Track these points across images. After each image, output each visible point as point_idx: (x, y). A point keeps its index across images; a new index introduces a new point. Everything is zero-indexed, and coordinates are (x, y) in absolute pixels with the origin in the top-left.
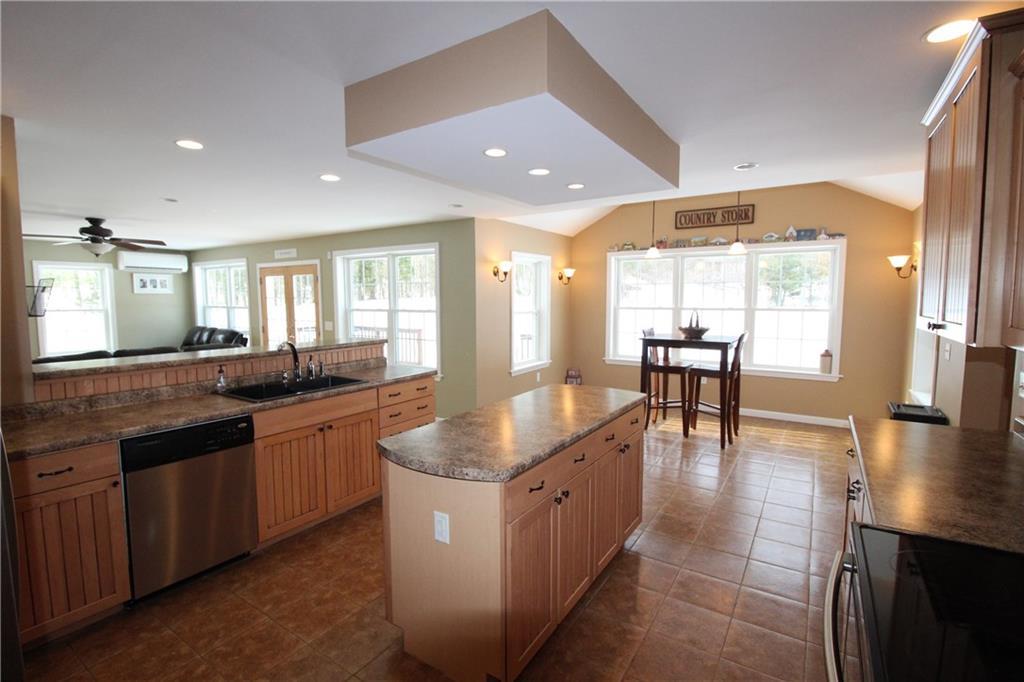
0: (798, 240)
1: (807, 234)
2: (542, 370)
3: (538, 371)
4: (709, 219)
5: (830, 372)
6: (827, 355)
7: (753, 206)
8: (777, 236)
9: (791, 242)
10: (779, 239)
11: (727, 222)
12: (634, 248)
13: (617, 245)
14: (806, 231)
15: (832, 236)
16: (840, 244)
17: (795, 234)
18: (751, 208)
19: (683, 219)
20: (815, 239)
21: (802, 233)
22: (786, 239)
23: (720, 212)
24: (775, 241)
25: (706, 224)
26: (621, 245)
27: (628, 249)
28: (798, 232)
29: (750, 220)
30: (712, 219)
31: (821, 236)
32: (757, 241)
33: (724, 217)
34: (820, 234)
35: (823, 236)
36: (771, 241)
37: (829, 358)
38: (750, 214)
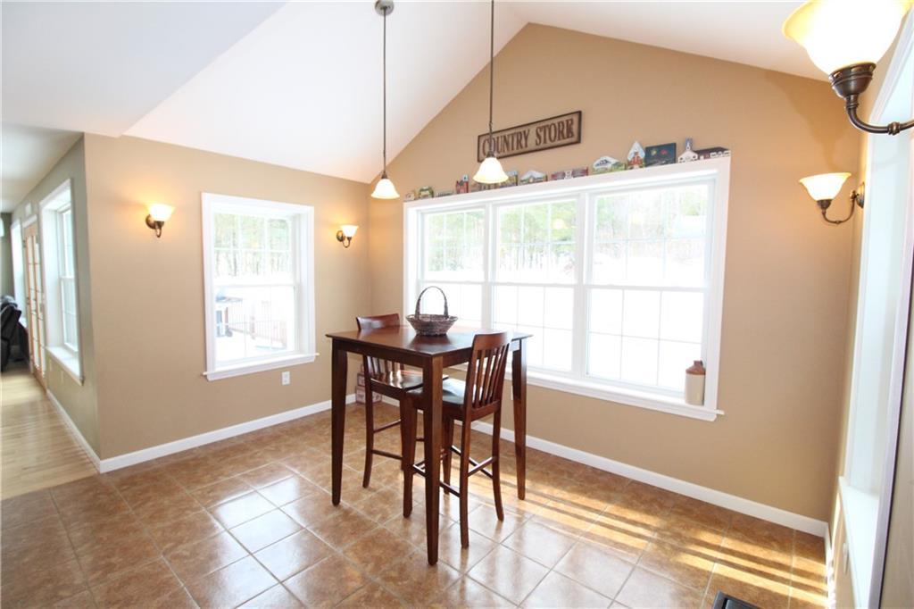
0: (647, 165)
1: (662, 154)
2: (296, 369)
3: (285, 369)
4: (519, 142)
5: (703, 404)
6: (698, 369)
7: (580, 113)
8: (613, 161)
9: (637, 170)
10: (617, 166)
11: (542, 145)
12: (432, 195)
13: (414, 191)
14: (659, 148)
15: (704, 153)
16: (719, 166)
17: (642, 155)
18: (575, 118)
19: (487, 145)
20: (674, 161)
21: (654, 153)
22: (629, 165)
23: (533, 130)
24: (611, 171)
25: (515, 151)
26: (418, 191)
27: (425, 197)
28: (648, 150)
29: (574, 139)
30: (523, 142)
31: (684, 156)
32: (585, 172)
33: (538, 136)
34: (684, 150)
35: (689, 154)
36: (606, 171)
37: (700, 377)
38: (575, 128)
